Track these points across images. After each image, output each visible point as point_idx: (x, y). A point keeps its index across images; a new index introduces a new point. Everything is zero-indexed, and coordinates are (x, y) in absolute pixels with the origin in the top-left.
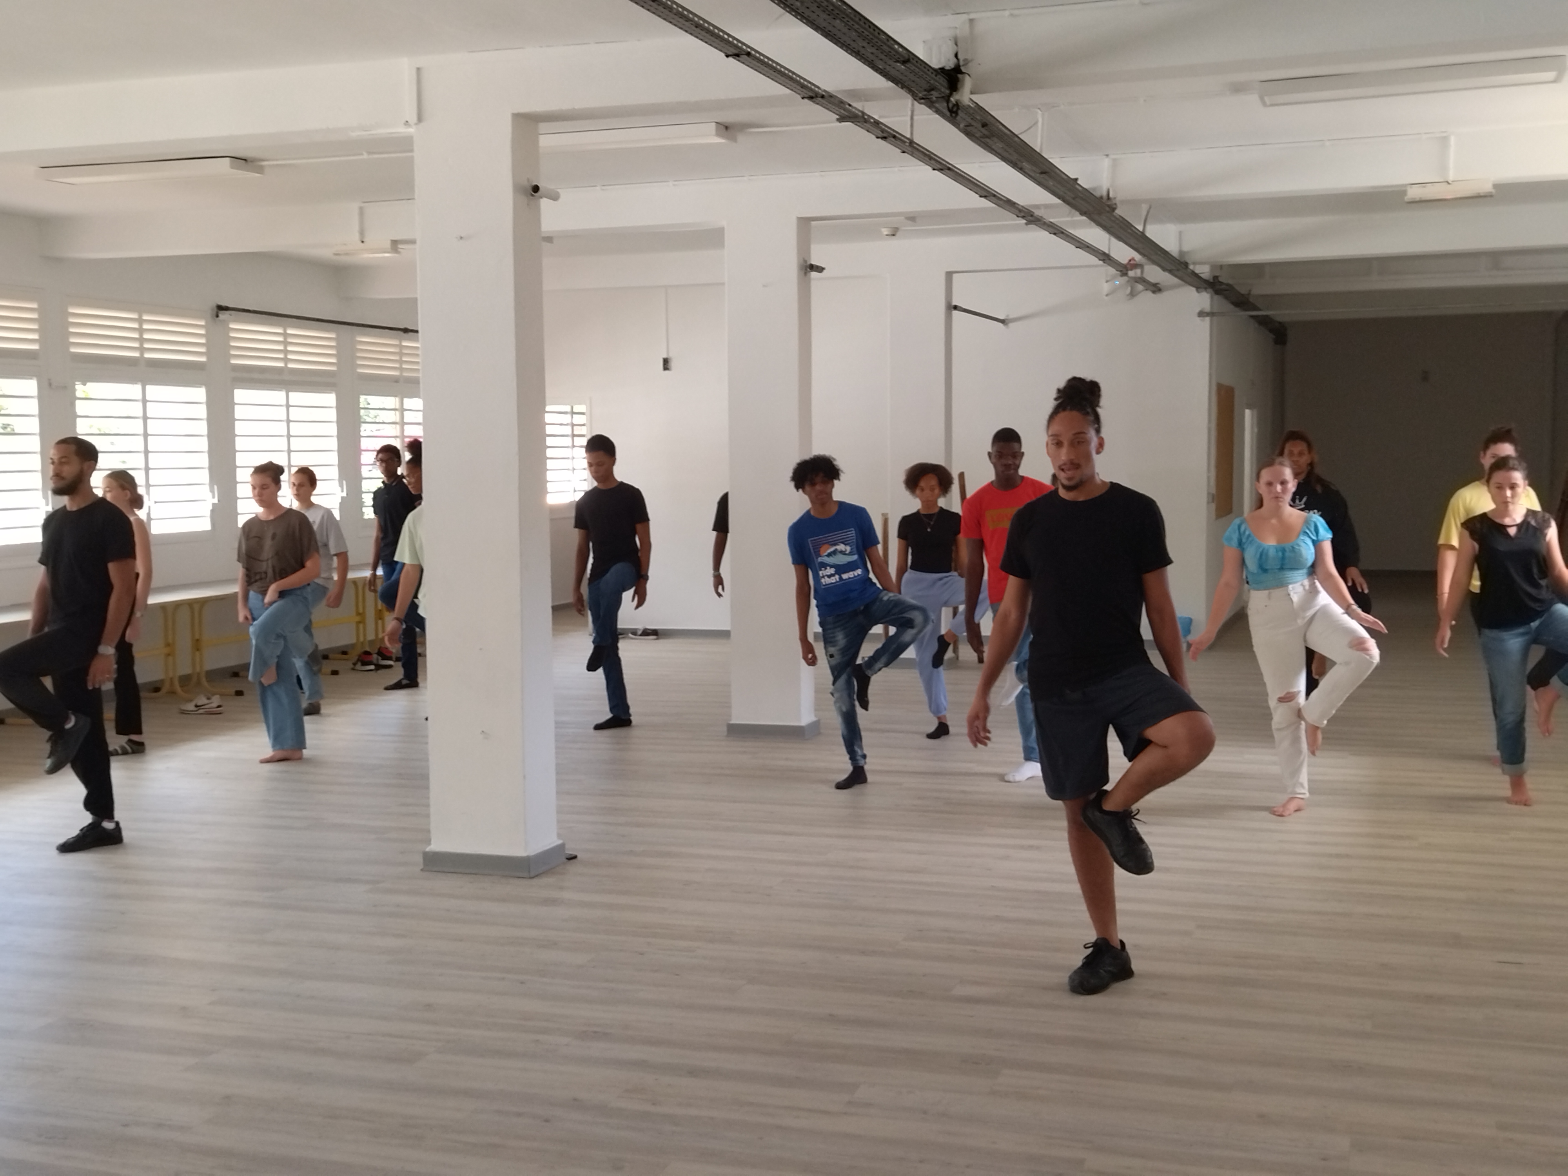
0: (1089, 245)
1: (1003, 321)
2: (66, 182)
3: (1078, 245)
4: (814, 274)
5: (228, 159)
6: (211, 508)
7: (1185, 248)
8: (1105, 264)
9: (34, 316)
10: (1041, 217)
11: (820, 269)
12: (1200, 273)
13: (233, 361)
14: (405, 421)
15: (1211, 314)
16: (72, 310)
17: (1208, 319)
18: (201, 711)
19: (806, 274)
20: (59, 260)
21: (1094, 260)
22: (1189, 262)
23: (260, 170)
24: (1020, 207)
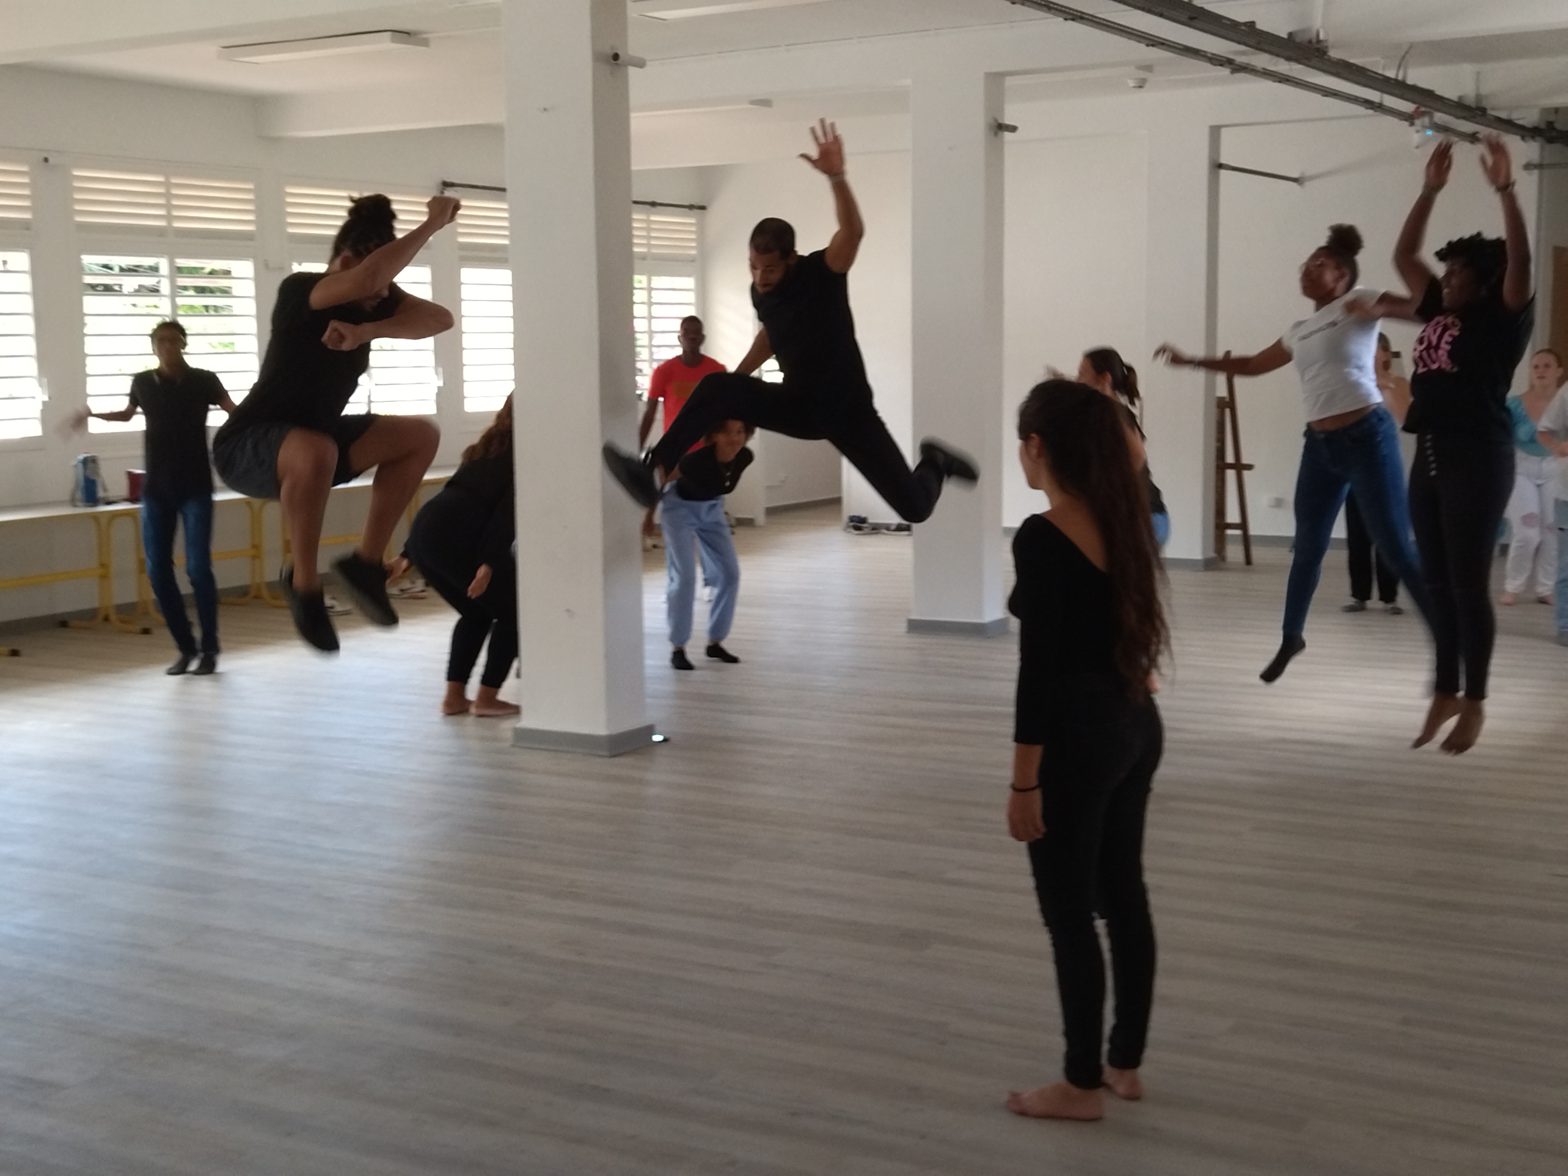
0: (1335, 92)
1: (1295, 180)
2: (250, 61)
3: (1325, 93)
4: (1007, 135)
5: (389, 33)
6: (436, 391)
7: (1484, 91)
8: (1376, 113)
9: (250, 196)
10: (1248, 64)
11: (1013, 129)
12: (1517, 120)
13: (461, 240)
14: (653, 300)
15: (1540, 166)
16: (289, 190)
17: (1535, 173)
18: (405, 596)
19: (996, 134)
20: (276, 140)
21: (1360, 110)
22: (1487, 107)
23: (425, 43)
24: (1209, 55)
